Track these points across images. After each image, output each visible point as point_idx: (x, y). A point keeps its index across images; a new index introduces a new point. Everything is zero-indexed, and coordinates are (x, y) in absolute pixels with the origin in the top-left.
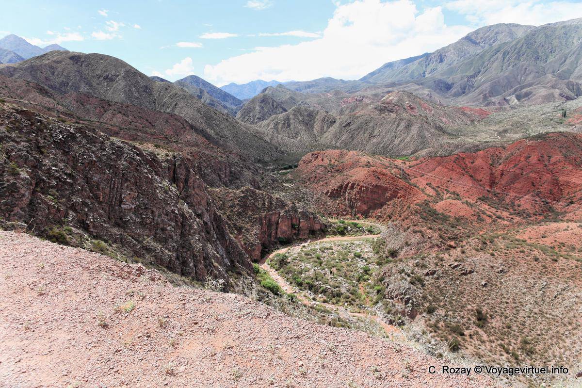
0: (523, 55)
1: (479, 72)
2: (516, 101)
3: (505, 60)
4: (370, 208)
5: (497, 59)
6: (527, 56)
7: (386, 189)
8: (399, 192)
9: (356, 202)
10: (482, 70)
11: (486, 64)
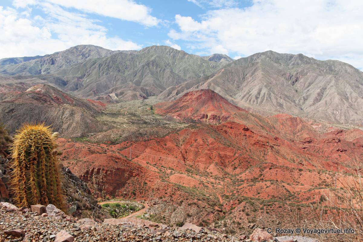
0: (111, 68)
1: (84, 75)
2: (116, 97)
3: (101, 69)
4: (115, 188)
5: (95, 68)
6: (113, 69)
7: (124, 171)
8: (134, 171)
9: (104, 185)
10: (86, 74)
11: (88, 70)
